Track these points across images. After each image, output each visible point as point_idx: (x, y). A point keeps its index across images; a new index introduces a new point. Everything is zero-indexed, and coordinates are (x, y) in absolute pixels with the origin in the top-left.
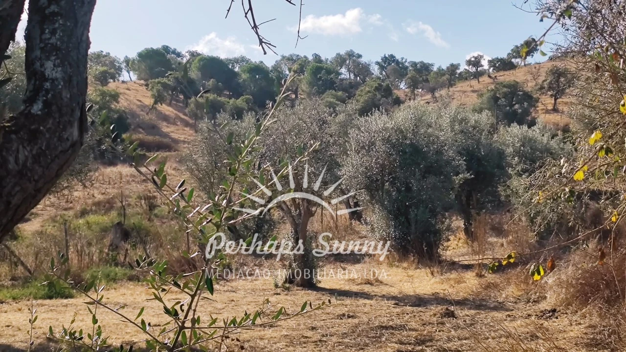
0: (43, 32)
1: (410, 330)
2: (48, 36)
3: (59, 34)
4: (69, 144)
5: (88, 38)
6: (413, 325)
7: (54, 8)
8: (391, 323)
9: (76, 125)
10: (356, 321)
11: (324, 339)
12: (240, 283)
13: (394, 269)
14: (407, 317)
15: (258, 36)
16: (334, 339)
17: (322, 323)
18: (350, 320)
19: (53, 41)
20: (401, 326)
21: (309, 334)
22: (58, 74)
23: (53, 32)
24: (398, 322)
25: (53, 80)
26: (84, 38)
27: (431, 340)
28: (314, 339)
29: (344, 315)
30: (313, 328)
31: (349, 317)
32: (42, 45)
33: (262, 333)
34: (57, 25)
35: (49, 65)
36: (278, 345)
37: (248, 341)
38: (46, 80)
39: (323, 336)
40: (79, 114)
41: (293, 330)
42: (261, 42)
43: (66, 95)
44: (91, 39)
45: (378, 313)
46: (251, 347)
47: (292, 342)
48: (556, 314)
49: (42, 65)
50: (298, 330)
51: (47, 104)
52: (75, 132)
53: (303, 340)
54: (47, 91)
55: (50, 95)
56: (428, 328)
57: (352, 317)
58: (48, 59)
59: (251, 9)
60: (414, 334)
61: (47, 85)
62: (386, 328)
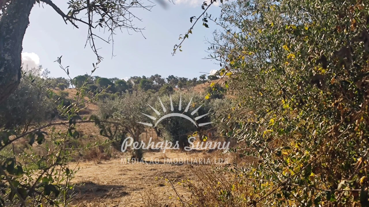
0: (4, 44)
1: (176, 173)
2: (6, 46)
3: (10, 45)
4: (14, 82)
5: (22, 47)
6: (178, 171)
7: (8, 36)
8: (169, 171)
9: (17, 75)
10: (156, 171)
11: (144, 178)
12: (114, 161)
13: (173, 153)
14: (176, 169)
15: (97, 55)
16: (147, 178)
17: (144, 172)
18: (154, 171)
19: (8, 47)
20: (173, 172)
21: (138, 176)
22: (9, 58)
23: (8, 44)
24: (172, 171)
25: (8, 60)
26: (20, 46)
27: (183, 176)
28: (140, 178)
29: (152, 169)
30: (140, 174)
31: (154, 170)
32: (4, 49)
33: (121, 177)
34: (9, 42)
35: (6, 55)
36: (126, 181)
37: (115, 180)
38: (5, 60)
39: (143, 177)
40: (18, 72)
41: (132, 175)
42: (98, 57)
43: (13, 65)
44: (23, 47)
45: (165, 168)
46: (116, 182)
47: (131, 179)
48: (230, 165)
49: (4, 56)
50: (134, 175)
51: (5, 68)
52: (17, 78)
53: (136, 178)
54: (6, 64)
55: (6, 66)
56: (183, 172)
57: (155, 170)
58: (6, 53)
59: (94, 45)
60: (177, 174)
61: (6, 62)
62: (167, 173)
